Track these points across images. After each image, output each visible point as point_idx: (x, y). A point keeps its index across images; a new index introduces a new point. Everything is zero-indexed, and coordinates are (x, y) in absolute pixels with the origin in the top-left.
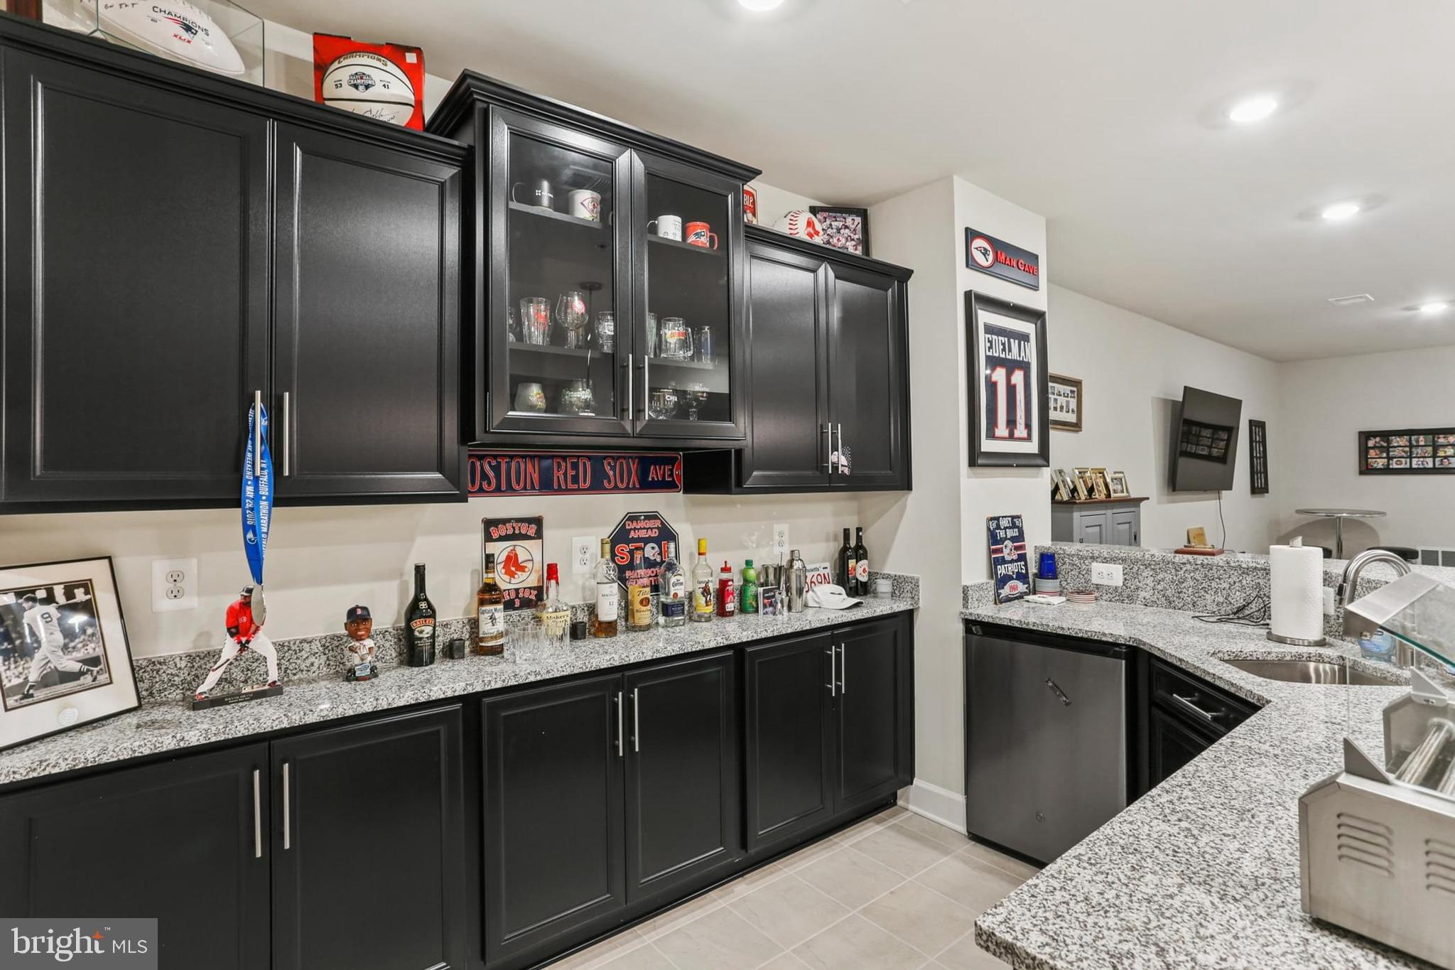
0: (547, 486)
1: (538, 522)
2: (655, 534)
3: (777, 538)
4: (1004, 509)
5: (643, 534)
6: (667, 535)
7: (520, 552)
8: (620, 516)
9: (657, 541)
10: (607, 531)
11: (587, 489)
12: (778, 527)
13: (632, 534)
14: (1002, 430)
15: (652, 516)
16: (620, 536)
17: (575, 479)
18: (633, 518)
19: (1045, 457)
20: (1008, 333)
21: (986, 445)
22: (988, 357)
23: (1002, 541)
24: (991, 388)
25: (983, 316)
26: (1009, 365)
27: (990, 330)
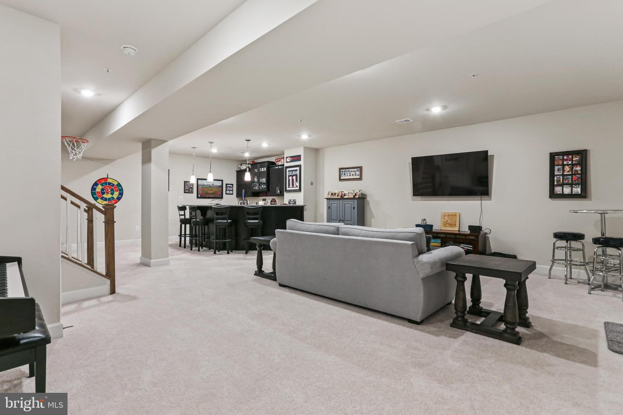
0: (266, 196)
1: (265, 199)
4: (292, 198)
6: (275, 201)
8: (271, 199)
10: (271, 200)
14: (291, 186)
18: (273, 199)
19: (300, 190)
20: (293, 171)
21: (288, 189)
22: (288, 176)
23: (291, 203)
24: (289, 180)
25: (288, 169)
26: (292, 176)
27: (289, 171)
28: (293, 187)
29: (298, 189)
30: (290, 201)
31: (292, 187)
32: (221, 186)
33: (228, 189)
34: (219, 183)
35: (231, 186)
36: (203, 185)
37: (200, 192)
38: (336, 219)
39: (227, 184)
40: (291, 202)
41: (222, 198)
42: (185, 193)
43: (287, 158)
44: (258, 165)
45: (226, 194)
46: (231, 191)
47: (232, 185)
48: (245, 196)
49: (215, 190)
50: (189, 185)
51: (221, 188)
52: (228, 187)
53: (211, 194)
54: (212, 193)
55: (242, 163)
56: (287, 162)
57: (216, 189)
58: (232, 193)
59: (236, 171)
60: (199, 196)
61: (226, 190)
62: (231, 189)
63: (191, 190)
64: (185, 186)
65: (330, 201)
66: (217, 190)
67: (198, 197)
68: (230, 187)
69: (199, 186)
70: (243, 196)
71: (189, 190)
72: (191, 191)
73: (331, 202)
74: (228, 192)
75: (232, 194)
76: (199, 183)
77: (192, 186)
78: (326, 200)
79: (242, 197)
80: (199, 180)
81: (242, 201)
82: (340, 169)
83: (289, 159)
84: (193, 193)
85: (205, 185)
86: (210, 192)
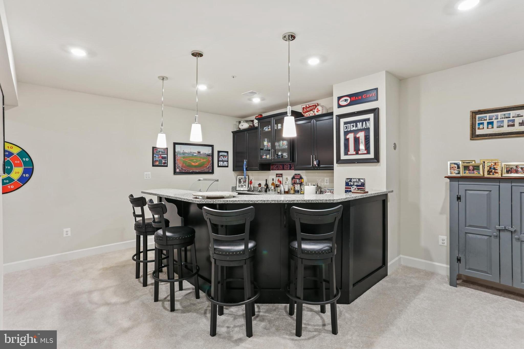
0: (283, 169)
1: (282, 174)
2: (299, 178)
3: (325, 181)
5: (297, 178)
6: (301, 178)
7: (279, 179)
8: (293, 174)
9: (299, 179)
10: (292, 176)
11: (289, 169)
12: (326, 179)
13: (295, 178)
14: (352, 152)
15: (299, 175)
16: (293, 178)
17: (287, 168)
18: (296, 175)
19: (377, 159)
20: (356, 122)
21: (343, 157)
22: (345, 132)
23: (351, 186)
24: (347, 140)
25: (342, 121)
26: (355, 132)
27: (345, 123)
28: (357, 153)
29: (373, 157)
30: (350, 181)
31: (354, 153)
32: (211, 155)
33: (221, 160)
34: (208, 150)
35: (226, 154)
36: (184, 153)
37: (179, 164)
38: (485, 225)
39: (219, 152)
40: (352, 183)
41: (212, 172)
42: (153, 166)
43: (339, 98)
44: (272, 118)
45: (219, 166)
46: (225, 162)
47: (227, 152)
48: (248, 169)
49: (202, 161)
50: (161, 153)
51: (211, 157)
52: (222, 155)
53: (196, 167)
54: (197, 165)
55: (239, 120)
56: (340, 106)
57: (203, 159)
58: (227, 165)
59: (232, 132)
60: (178, 170)
61: (218, 161)
62: (226, 159)
63: (163, 161)
64: (155, 155)
65: (460, 183)
66: (205, 160)
67: (175, 173)
68: (224, 156)
69: (177, 155)
70: (245, 169)
71: (160, 162)
72: (164, 163)
73: (464, 185)
74: (221, 164)
75: (227, 167)
76: (176, 150)
77: (166, 156)
78: (448, 180)
79: (243, 170)
80: (176, 145)
81: (243, 177)
82: (474, 114)
83: (346, 100)
84: (167, 166)
85: (186, 153)
86: (193, 164)
